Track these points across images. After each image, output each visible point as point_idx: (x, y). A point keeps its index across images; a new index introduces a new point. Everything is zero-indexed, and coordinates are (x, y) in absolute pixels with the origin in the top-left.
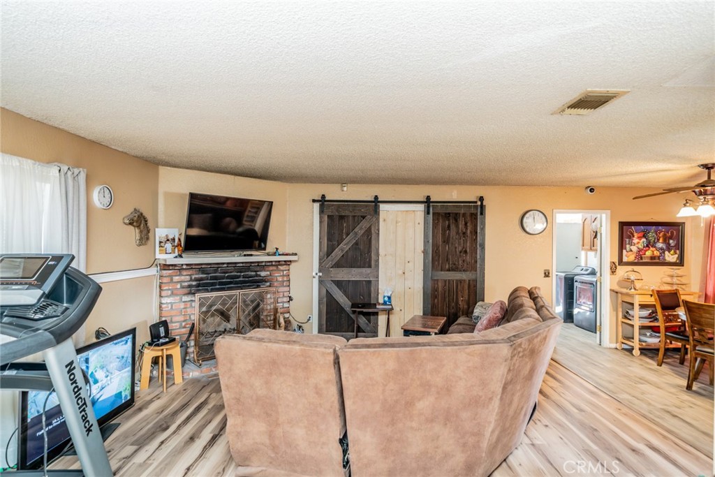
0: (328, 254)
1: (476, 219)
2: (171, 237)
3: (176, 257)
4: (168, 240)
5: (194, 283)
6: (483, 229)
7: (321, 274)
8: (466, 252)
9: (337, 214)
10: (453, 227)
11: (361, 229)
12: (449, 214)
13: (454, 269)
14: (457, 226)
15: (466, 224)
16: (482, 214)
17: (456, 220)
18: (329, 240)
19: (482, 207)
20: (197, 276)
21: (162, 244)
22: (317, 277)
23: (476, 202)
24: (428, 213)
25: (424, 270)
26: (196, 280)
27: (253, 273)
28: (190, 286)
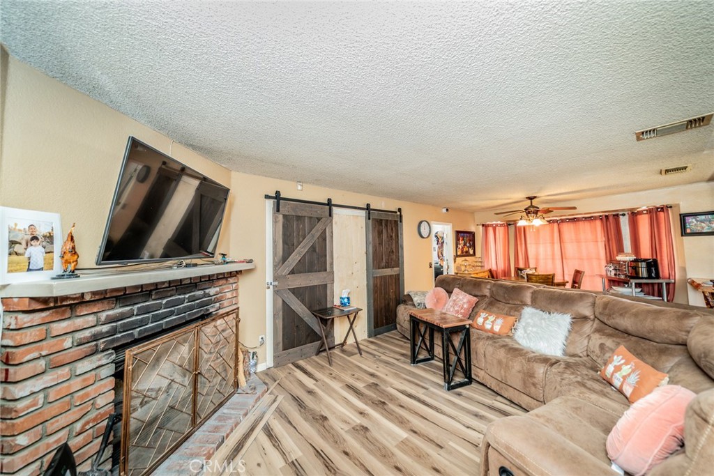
0: (284, 259)
1: (398, 225)
2: (42, 231)
3: (61, 277)
4: (35, 238)
5: (105, 328)
6: (402, 234)
7: (276, 283)
8: (393, 251)
9: (294, 214)
10: (384, 231)
11: (317, 231)
12: (382, 220)
13: (387, 266)
14: (387, 231)
15: (392, 229)
16: (401, 221)
17: (386, 225)
18: (285, 242)
19: (401, 216)
20: (111, 313)
21: (17, 248)
22: (271, 287)
23: (396, 212)
24: (369, 219)
25: (367, 270)
26: (109, 320)
27: (201, 293)
28: (95, 338)
